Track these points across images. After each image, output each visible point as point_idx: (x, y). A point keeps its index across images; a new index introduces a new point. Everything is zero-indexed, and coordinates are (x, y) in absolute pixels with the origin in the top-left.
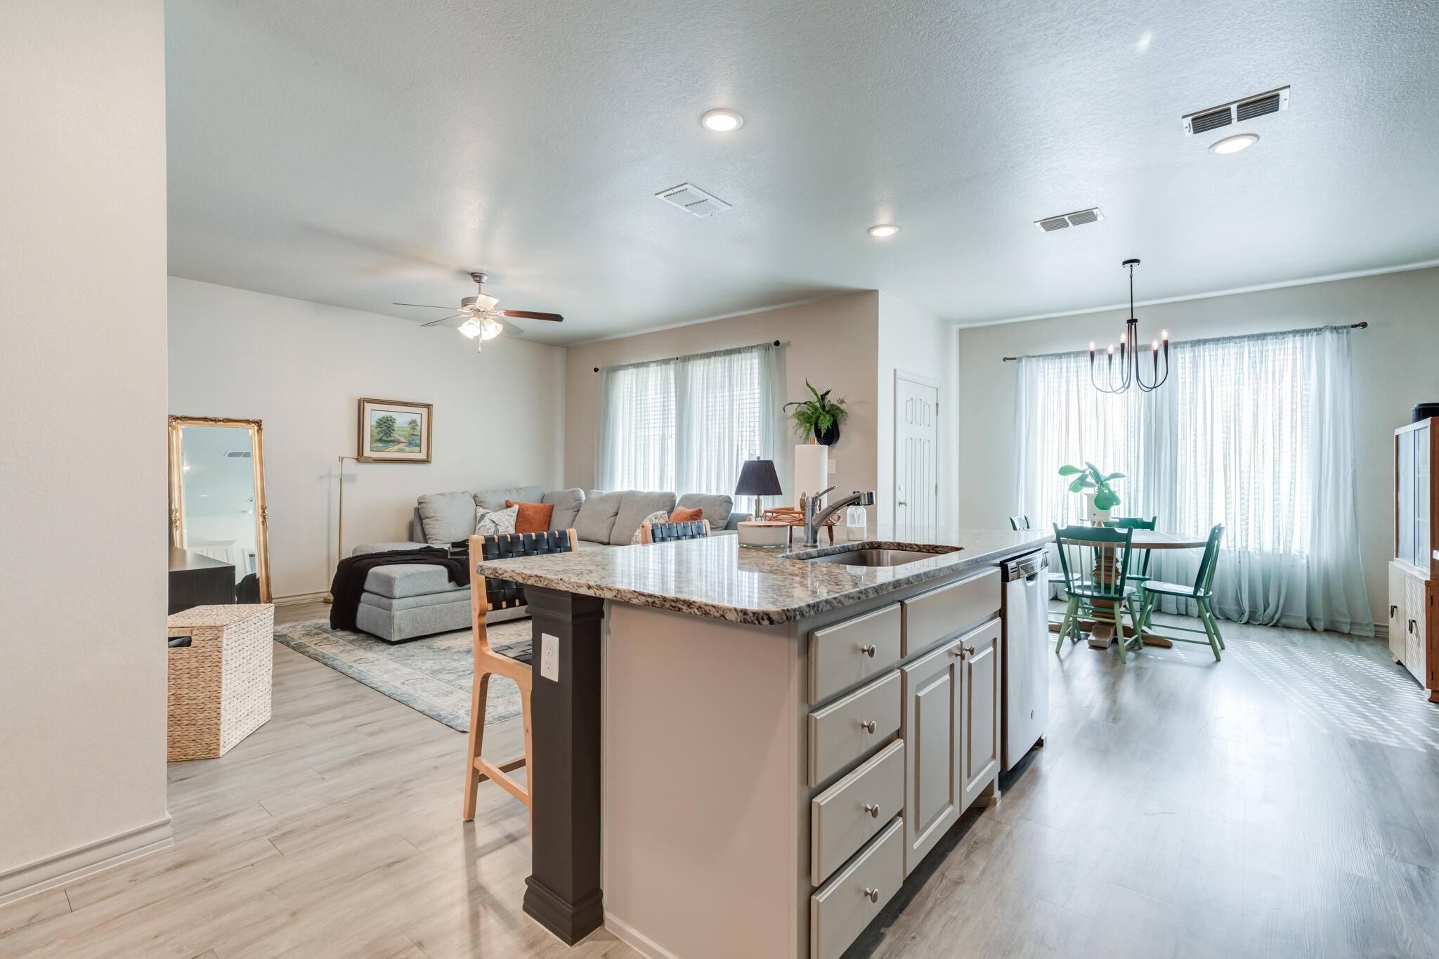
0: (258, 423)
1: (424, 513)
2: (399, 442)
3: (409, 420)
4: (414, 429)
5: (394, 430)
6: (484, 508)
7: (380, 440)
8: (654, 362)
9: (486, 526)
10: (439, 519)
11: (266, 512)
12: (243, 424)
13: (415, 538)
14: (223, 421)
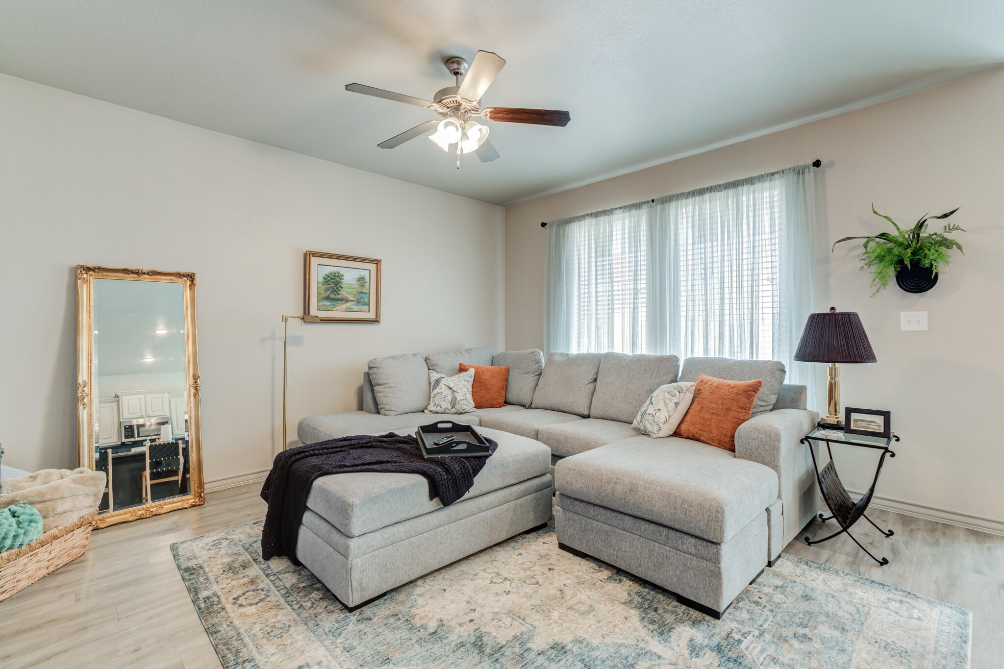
0: (191, 277)
1: (375, 379)
2: (347, 301)
3: (357, 276)
4: (363, 286)
5: (341, 287)
6: (437, 372)
7: (328, 298)
8: (621, 208)
9: (442, 393)
10: (392, 385)
11: (198, 382)
12: (173, 278)
13: (365, 406)
14: (148, 274)
